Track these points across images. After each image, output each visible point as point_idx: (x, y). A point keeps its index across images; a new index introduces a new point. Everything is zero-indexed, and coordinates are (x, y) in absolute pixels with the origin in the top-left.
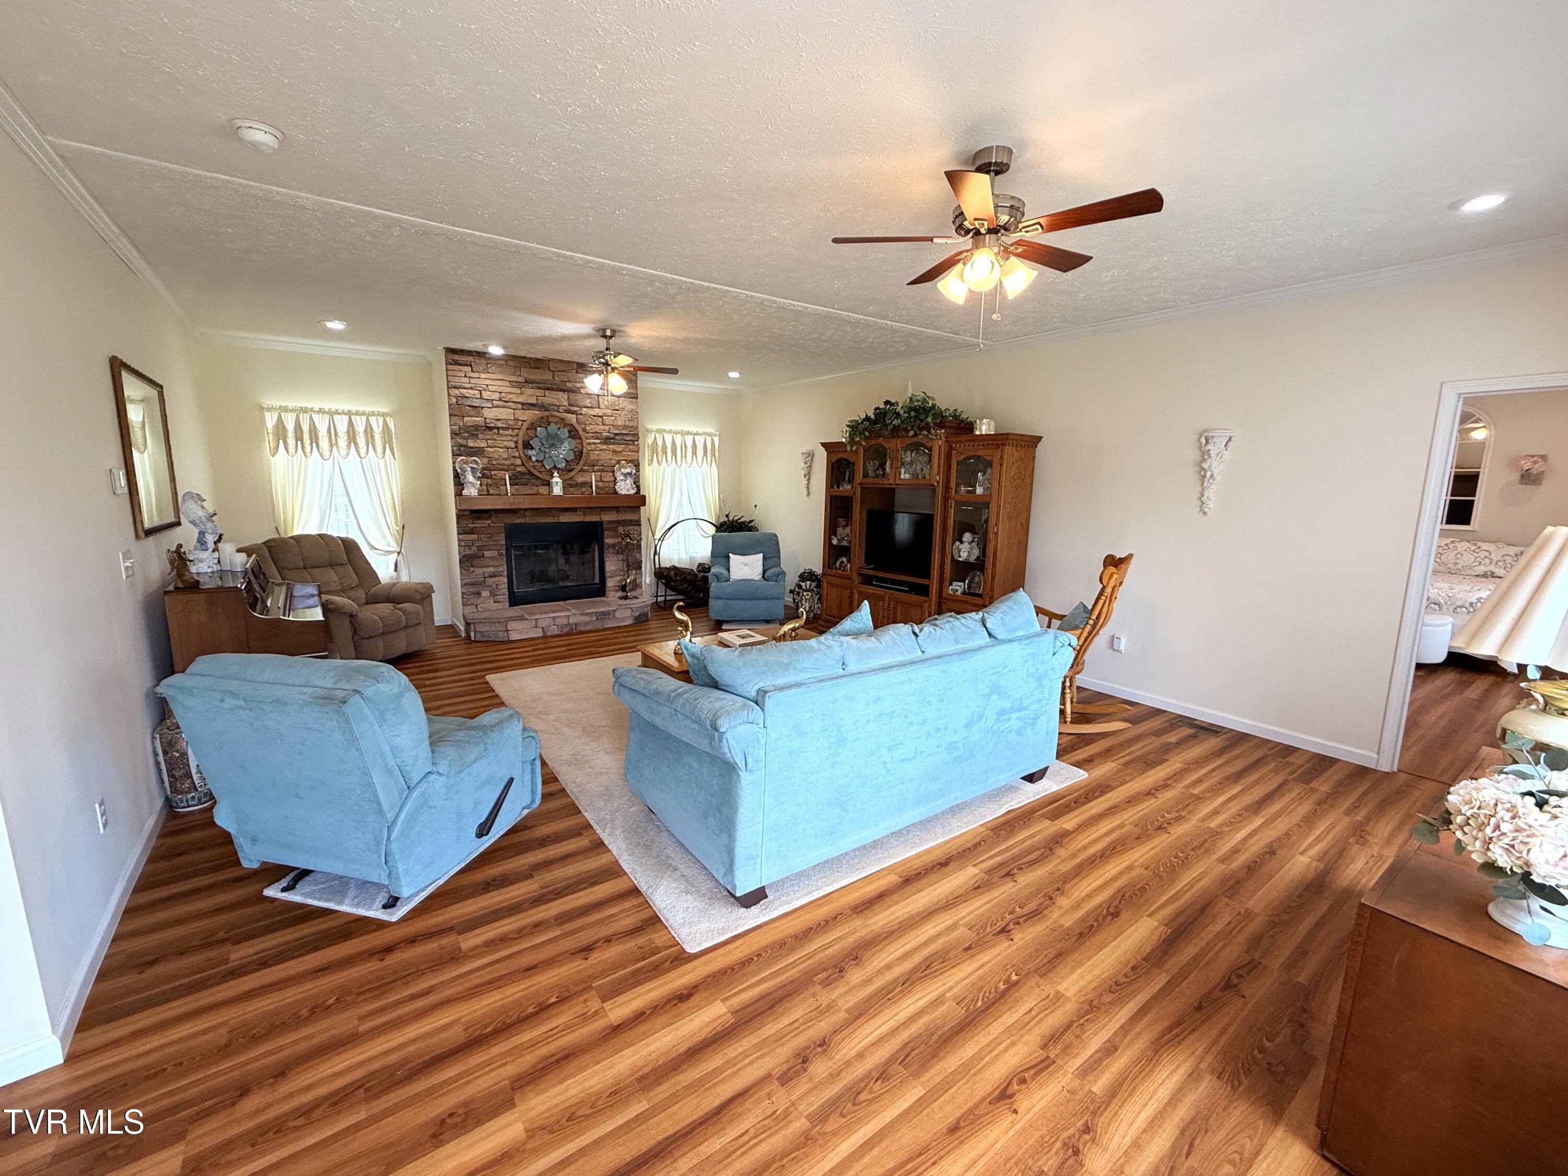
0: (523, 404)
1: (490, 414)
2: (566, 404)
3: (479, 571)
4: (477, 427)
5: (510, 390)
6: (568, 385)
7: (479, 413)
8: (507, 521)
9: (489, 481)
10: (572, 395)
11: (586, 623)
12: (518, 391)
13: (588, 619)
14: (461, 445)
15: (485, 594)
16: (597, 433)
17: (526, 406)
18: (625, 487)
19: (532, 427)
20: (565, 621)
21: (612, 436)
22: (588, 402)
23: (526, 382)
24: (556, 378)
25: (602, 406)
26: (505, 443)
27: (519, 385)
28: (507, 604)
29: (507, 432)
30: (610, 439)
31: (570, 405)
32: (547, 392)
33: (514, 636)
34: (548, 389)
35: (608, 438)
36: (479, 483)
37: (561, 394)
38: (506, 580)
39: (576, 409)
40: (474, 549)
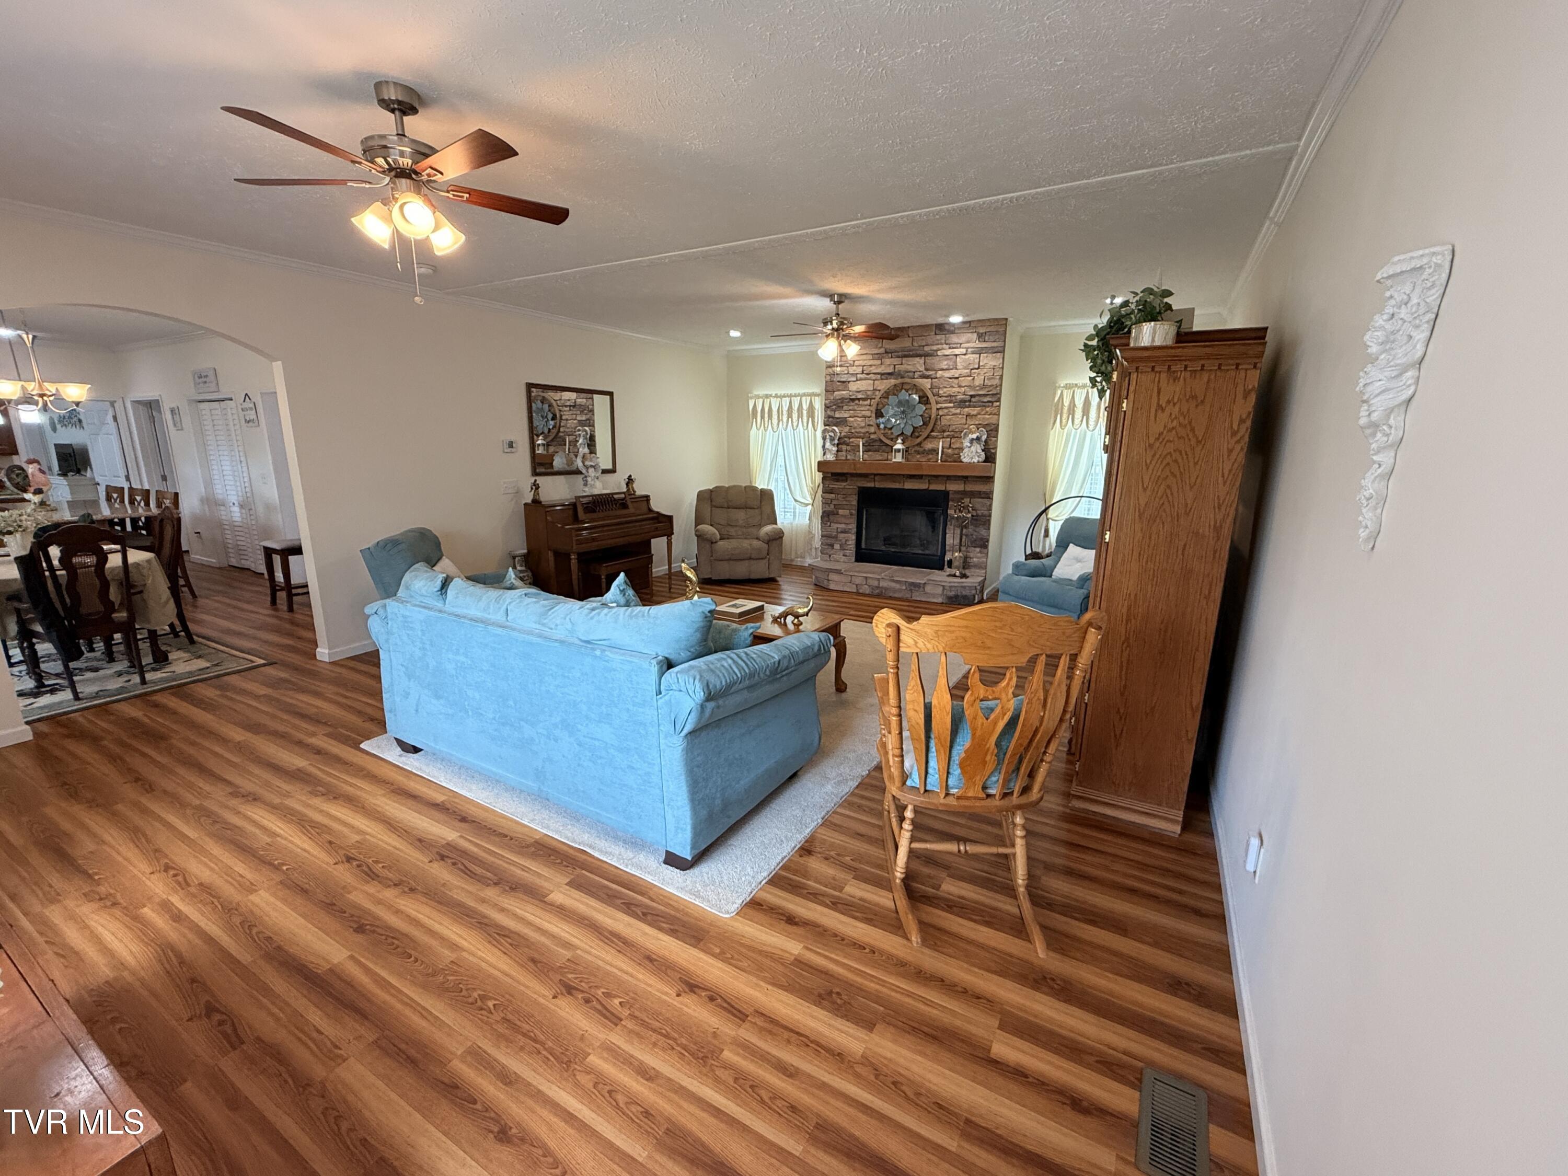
0: (882, 374)
1: (853, 387)
2: (922, 369)
3: (835, 526)
4: (842, 400)
5: (872, 362)
6: (926, 349)
7: (846, 387)
8: (860, 485)
9: (849, 448)
10: (929, 360)
11: (895, 591)
12: (879, 362)
13: (898, 586)
14: (829, 417)
15: (837, 546)
16: (950, 396)
17: (885, 376)
18: (972, 454)
19: (886, 395)
20: (876, 583)
21: (968, 398)
22: (944, 364)
23: (886, 352)
24: (915, 344)
25: (959, 366)
26: (864, 413)
27: (880, 357)
28: (853, 559)
29: (866, 403)
30: (965, 401)
31: (927, 370)
32: (904, 360)
33: (832, 586)
34: (906, 356)
35: (963, 401)
36: (835, 449)
37: (917, 359)
38: (854, 537)
39: (931, 373)
40: (832, 506)
